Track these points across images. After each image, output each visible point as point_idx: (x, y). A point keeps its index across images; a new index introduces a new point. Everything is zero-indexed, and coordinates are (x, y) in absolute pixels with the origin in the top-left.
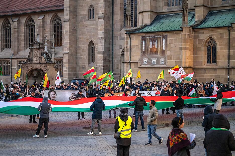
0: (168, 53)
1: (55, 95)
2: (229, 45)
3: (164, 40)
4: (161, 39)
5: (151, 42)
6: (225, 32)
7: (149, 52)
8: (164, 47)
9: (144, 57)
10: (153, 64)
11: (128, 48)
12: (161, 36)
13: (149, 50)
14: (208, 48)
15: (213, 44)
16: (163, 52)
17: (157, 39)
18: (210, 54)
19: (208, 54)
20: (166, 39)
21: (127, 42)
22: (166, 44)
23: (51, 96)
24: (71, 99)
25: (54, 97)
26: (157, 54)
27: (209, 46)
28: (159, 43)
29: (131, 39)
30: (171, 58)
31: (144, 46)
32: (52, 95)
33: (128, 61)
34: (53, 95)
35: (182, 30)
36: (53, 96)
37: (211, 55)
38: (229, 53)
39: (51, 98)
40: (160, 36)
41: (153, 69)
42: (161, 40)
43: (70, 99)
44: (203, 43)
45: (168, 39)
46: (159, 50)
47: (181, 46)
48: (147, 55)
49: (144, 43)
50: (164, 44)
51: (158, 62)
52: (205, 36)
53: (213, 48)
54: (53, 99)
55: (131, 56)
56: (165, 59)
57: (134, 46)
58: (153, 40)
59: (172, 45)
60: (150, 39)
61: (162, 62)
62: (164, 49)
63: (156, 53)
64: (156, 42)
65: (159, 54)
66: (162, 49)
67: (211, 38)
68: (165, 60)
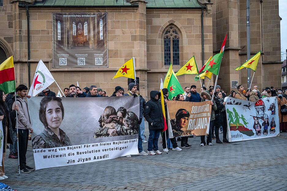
0: (111, 45)
1: (61, 112)
2: (203, 36)
3: (101, 23)
4: (96, 20)
5: (74, 26)
6: (196, 16)
7: (71, 43)
8: (101, 34)
9: (59, 52)
10: (80, 63)
11: (24, 34)
12: (94, 14)
13: (71, 40)
14: (165, 42)
15: (174, 34)
16: (101, 44)
17: (87, 20)
18: (170, 51)
19: (165, 50)
20: (106, 21)
21: (20, 22)
22: (106, 30)
23: (48, 116)
24: (103, 123)
25: (58, 120)
26: (88, 47)
27: (167, 37)
28: (92, 27)
29: (30, 18)
30: (116, 54)
31: (59, 31)
32: (51, 111)
33: (25, 60)
34: (54, 112)
35: (137, 6)
36: (54, 115)
37: (172, 52)
38: (203, 49)
39: (49, 122)
40: (92, 15)
41: (81, 74)
42: (96, 22)
43: (101, 126)
44: (160, 32)
45: (109, 21)
46: (92, 39)
47: (135, 33)
48: (66, 49)
49: (59, 26)
50: (101, 28)
51: (90, 61)
52: (163, 21)
53: (173, 41)
54: (54, 125)
55: (31, 50)
56: (105, 55)
57: (38, 32)
58: (80, 22)
59: (118, 32)
60: (72, 20)
61: (99, 62)
62: (101, 38)
63: (86, 43)
64: (86, 25)
65: (91, 47)
66: (99, 38)
67: (172, 25)
68: (104, 57)
